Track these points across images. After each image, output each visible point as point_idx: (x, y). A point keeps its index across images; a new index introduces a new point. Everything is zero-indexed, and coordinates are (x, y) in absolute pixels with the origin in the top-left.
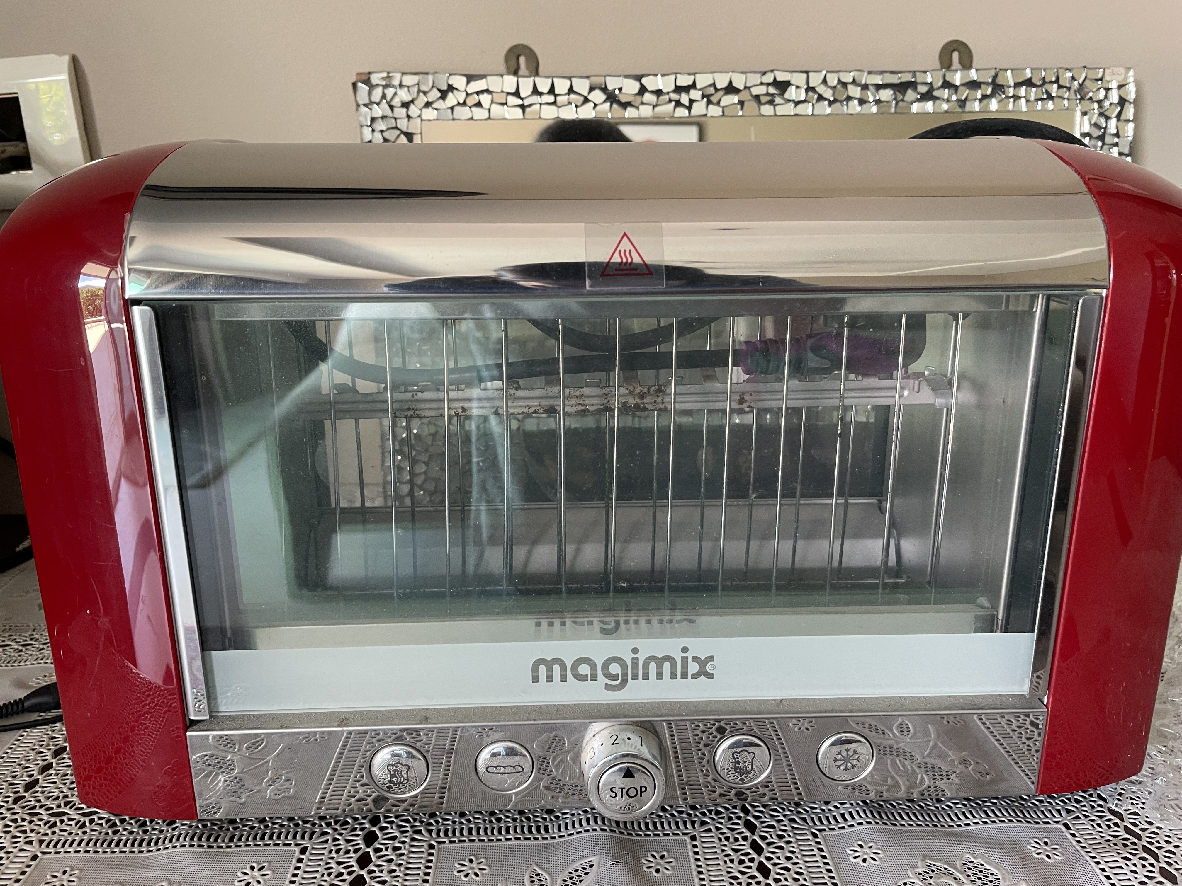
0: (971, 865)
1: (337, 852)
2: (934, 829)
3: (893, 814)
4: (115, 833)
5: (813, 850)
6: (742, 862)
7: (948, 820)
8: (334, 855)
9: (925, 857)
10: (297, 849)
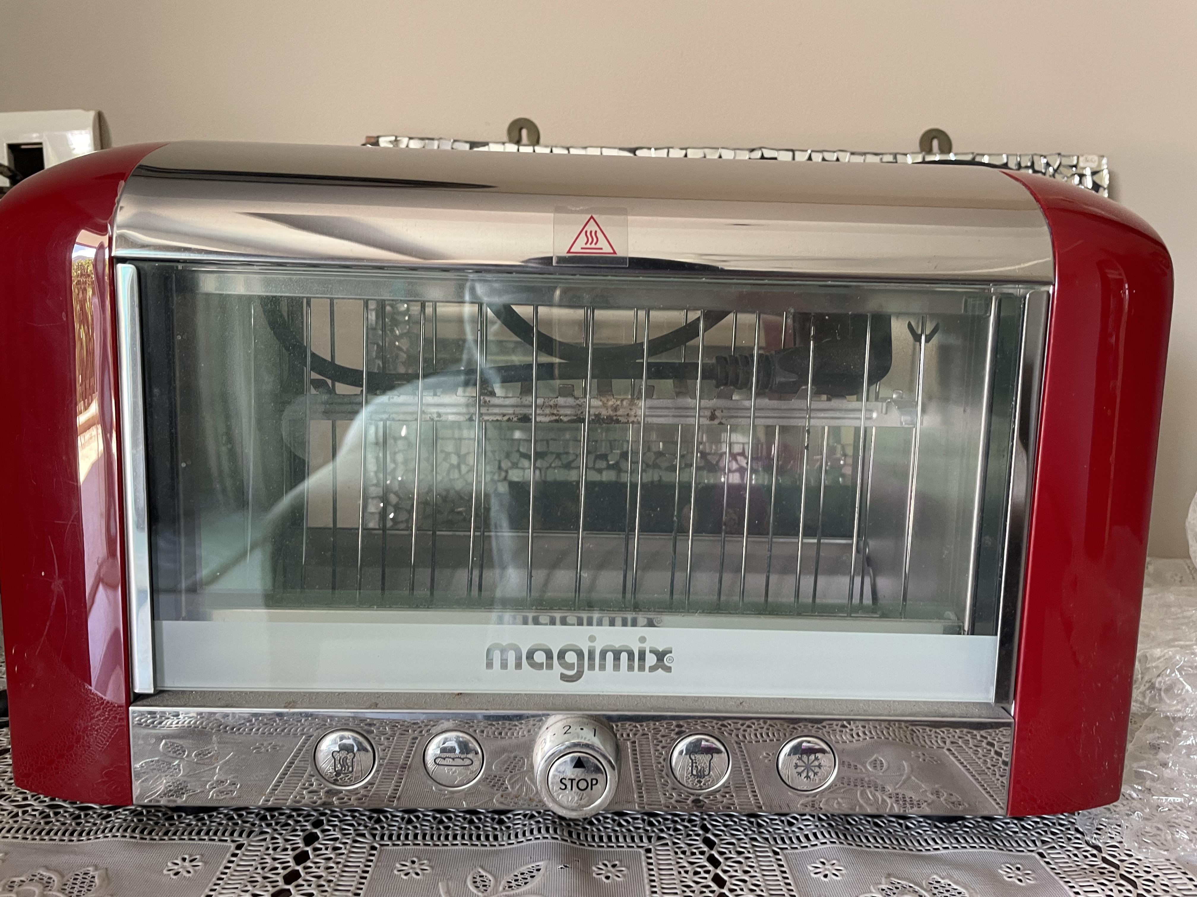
0: (937, 885)
1: (275, 849)
2: (902, 852)
3: (859, 837)
4: (47, 823)
5: (773, 866)
6: (696, 873)
7: (916, 844)
8: (271, 851)
9: (889, 875)
10: (233, 846)
